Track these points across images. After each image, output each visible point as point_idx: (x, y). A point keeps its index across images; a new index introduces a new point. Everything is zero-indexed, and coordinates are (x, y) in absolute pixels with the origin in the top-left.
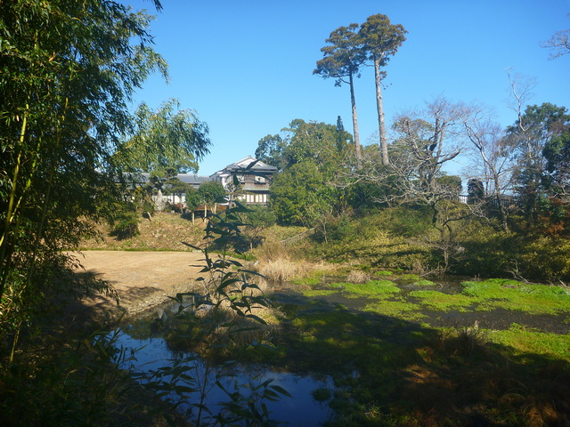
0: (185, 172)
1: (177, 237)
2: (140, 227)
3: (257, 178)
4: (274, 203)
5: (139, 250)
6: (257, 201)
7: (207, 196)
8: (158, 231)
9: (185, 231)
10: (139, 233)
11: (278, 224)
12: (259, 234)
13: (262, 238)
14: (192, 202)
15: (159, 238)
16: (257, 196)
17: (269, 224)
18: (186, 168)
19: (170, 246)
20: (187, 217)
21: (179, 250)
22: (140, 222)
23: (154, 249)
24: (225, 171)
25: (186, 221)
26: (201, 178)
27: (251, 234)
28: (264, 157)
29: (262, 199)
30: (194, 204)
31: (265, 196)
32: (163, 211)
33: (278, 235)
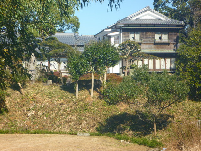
0: (61, 31)
1: (56, 114)
2: (8, 102)
3: (157, 37)
4: (184, 70)
5: (7, 132)
6: (157, 67)
7: (95, 61)
8: (31, 107)
9: (66, 106)
10: (7, 110)
11: (190, 98)
12: (165, 112)
13: (168, 116)
14: (75, 69)
15: (34, 116)
16: (157, 61)
17: (179, 98)
18: (62, 25)
19: (48, 126)
20: (69, 88)
21: (59, 133)
22: (9, 95)
23: (27, 131)
24: (115, 28)
25: (67, 94)
26: (83, 38)
27: (155, 111)
28: (165, 8)
29: (165, 64)
30: (78, 72)
31: (168, 60)
32: (38, 81)
33: (191, 113)
